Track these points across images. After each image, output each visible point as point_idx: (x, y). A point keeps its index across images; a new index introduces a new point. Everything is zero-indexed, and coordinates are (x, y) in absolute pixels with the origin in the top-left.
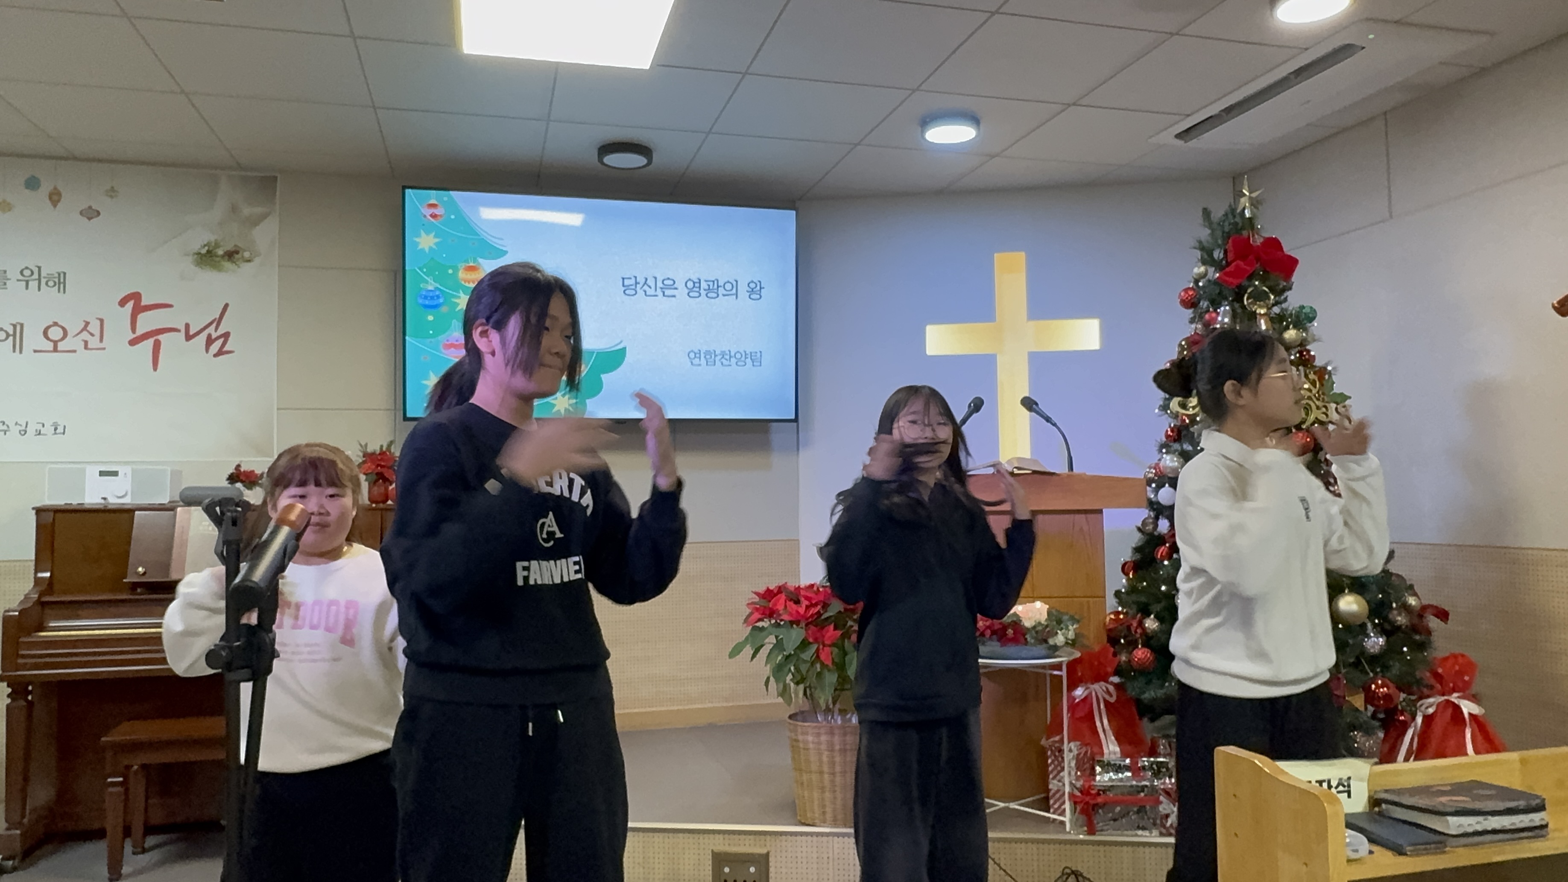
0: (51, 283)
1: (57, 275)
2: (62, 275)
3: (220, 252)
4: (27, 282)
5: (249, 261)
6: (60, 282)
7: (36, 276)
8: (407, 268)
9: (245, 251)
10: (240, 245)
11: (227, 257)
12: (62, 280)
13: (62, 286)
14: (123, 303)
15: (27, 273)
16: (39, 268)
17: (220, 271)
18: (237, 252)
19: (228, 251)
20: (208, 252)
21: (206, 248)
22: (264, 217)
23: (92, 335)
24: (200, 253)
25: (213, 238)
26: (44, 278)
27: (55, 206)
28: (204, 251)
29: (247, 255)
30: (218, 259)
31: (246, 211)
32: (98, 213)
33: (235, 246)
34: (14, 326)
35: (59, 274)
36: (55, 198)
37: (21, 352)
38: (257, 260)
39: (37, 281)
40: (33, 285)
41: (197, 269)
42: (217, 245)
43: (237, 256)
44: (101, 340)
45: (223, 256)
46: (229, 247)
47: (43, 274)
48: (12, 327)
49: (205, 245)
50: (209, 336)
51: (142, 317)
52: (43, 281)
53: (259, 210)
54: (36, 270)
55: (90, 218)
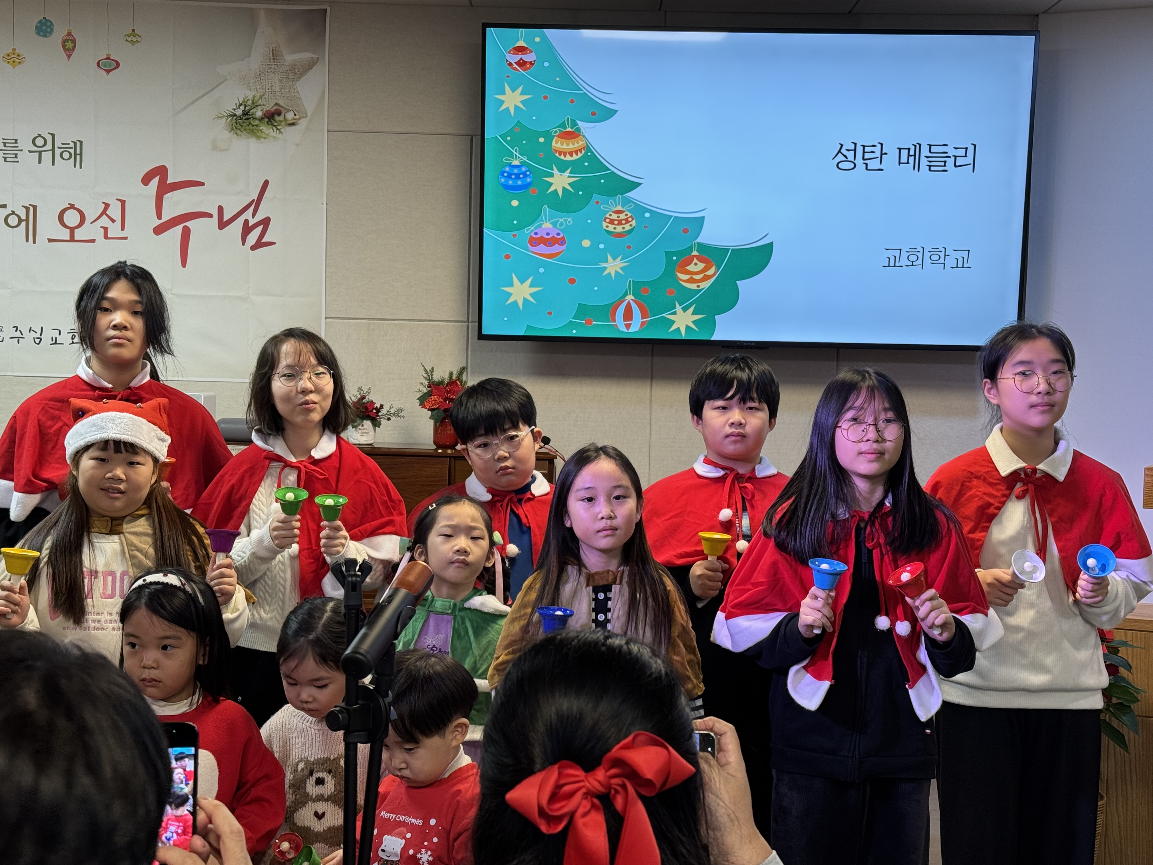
0: (66, 155)
1: (72, 145)
2: (78, 144)
3: (259, 114)
4: (40, 153)
5: (293, 124)
6: (76, 154)
7: (49, 146)
8: (487, 136)
9: (288, 111)
10: (281, 103)
11: (267, 120)
12: (78, 152)
13: (78, 157)
14: (146, 180)
15: (40, 142)
16: (53, 135)
17: (258, 138)
18: (279, 114)
19: (267, 111)
20: (245, 113)
21: (242, 107)
22: (311, 65)
23: (113, 221)
24: (235, 115)
25: (250, 95)
26: (59, 148)
27: (69, 56)
28: (239, 112)
29: (290, 116)
30: (257, 122)
31: (290, 58)
32: (118, 65)
33: (276, 104)
34: (27, 209)
35: (75, 143)
36: (70, 45)
37: (34, 242)
38: (303, 123)
39: (51, 152)
40: (47, 156)
41: (232, 135)
42: (255, 105)
43: (277, 118)
44: (123, 228)
45: (261, 119)
46: (269, 106)
47: (58, 144)
48: (24, 210)
49: (241, 105)
50: (246, 222)
51: (168, 198)
52: (58, 152)
53: (306, 56)
54: (49, 139)
55: (108, 72)
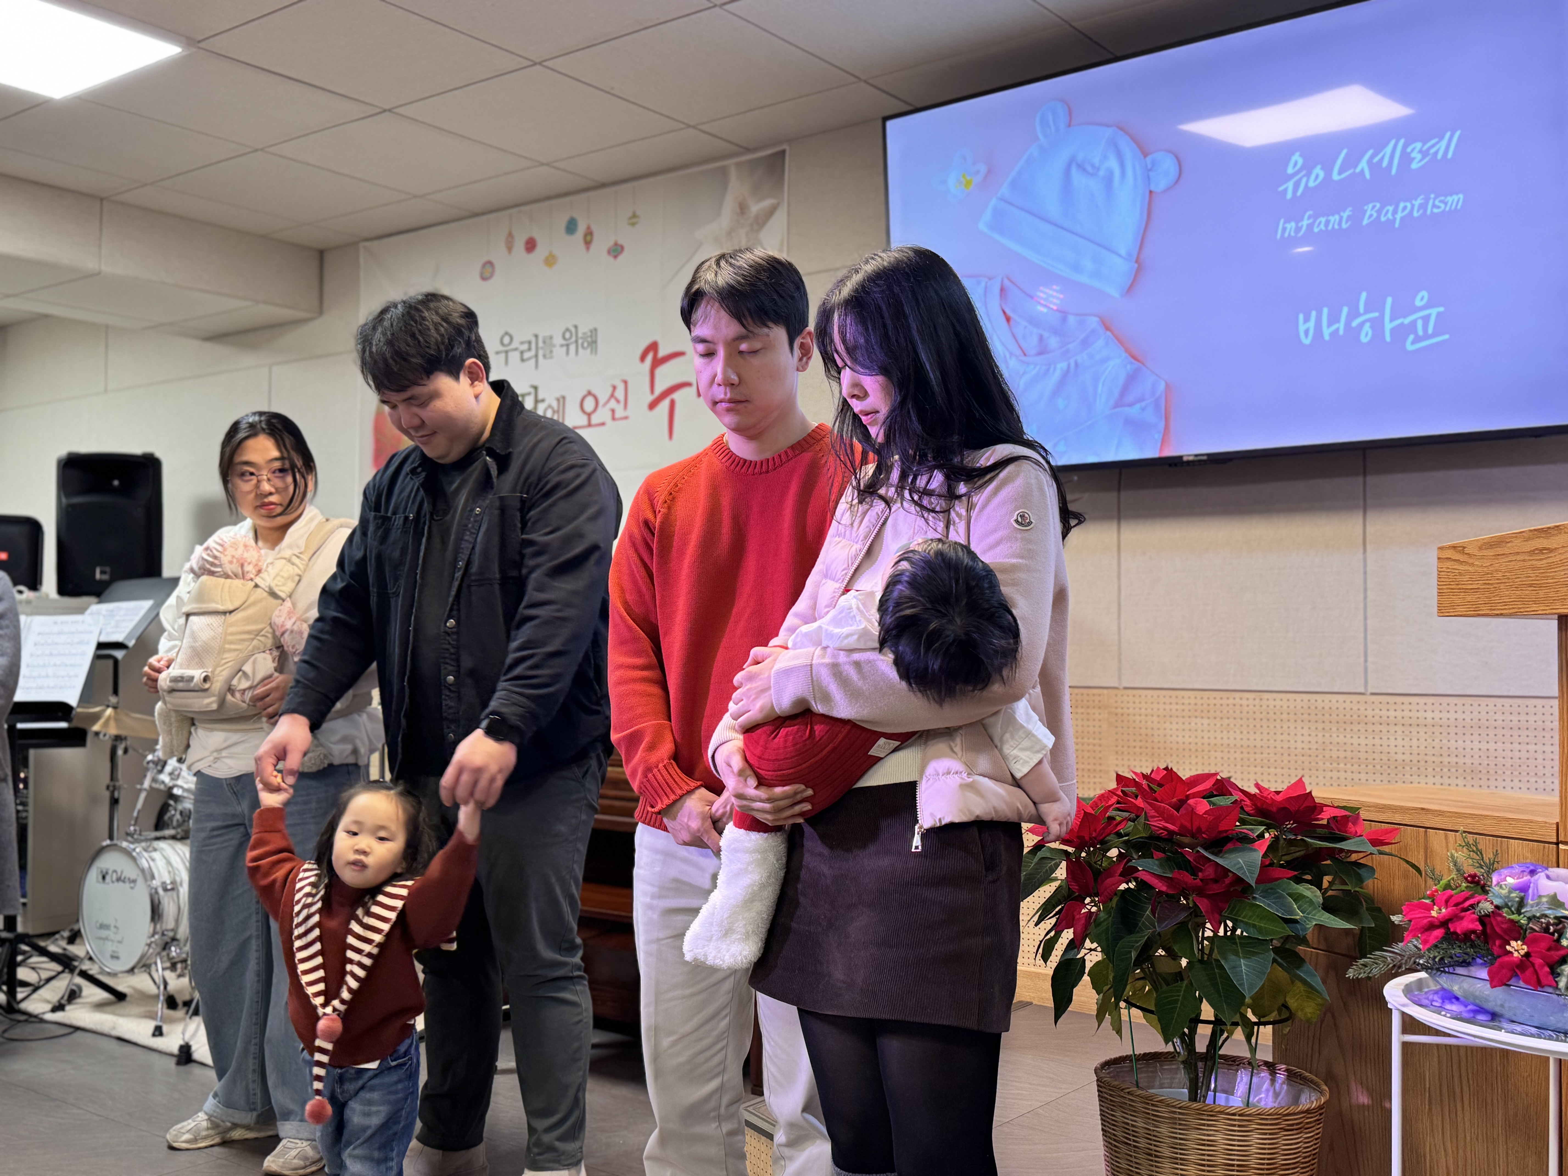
0: (586, 344)
1: (589, 334)
2: (594, 334)
4: (568, 345)
6: (592, 341)
7: (574, 338)
12: (594, 339)
13: (594, 344)
14: (643, 358)
15: (567, 335)
16: (576, 327)
22: (772, 211)
23: (618, 401)
26: (580, 338)
27: (588, 248)
31: (755, 208)
32: (622, 248)
34: (558, 400)
35: (592, 331)
36: (589, 238)
39: (575, 344)
40: (572, 348)
44: (625, 407)
47: (580, 335)
51: (660, 371)
52: (580, 341)
53: (768, 203)
54: (573, 330)
55: (615, 257)
